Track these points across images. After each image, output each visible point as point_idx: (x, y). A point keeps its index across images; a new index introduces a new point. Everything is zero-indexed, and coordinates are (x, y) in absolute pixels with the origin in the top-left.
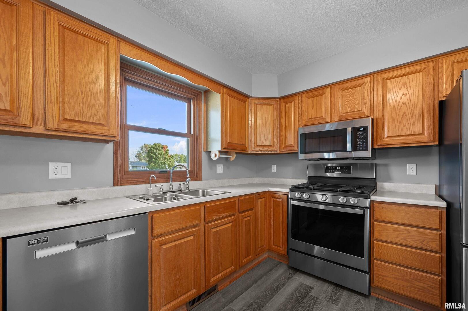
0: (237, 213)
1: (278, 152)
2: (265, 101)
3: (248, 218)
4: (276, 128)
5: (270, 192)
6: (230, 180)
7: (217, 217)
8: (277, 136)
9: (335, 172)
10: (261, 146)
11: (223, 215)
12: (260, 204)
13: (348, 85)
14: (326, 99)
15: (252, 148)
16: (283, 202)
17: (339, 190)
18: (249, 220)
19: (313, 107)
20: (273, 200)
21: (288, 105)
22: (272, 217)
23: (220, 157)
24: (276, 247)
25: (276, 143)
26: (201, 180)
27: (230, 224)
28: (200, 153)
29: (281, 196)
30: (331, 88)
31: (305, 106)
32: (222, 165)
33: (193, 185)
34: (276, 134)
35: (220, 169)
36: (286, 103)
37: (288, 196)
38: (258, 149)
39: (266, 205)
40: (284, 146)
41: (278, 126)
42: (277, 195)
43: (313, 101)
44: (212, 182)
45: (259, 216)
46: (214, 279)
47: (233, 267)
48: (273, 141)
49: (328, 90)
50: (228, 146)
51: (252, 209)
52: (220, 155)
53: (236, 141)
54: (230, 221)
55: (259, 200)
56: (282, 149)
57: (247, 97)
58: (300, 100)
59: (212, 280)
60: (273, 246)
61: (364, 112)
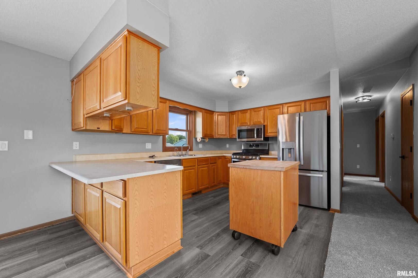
0: (209, 164)
1: (229, 138)
2: (222, 113)
3: (214, 167)
4: (227, 126)
5: (224, 156)
6: (205, 151)
7: (202, 164)
8: (228, 130)
9: (253, 147)
10: (220, 135)
11: (204, 164)
12: (219, 162)
13: (256, 110)
14: (248, 115)
15: (216, 136)
16: (229, 160)
17: (250, 154)
18: (215, 167)
19: (243, 118)
20: (226, 160)
21: (233, 116)
22: (225, 167)
23: (201, 140)
24: (227, 181)
25: (227, 134)
26: (193, 151)
27: (207, 168)
28: (192, 138)
29: (229, 158)
30: (250, 110)
31: (240, 117)
32: (202, 144)
33: (190, 153)
34: (228, 129)
35: (201, 146)
36: (232, 115)
37: (231, 157)
38: (219, 136)
39: (222, 162)
40: (231, 135)
41: (229, 125)
42: (227, 158)
43: (243, 115)
44: (197, 152)
45: (219, 167)
46: (201, 187)
47: (208, 185)
48: (226, 133)
49: (249, 111)
50: (205, 135)
51: (216, 163)
52: (201, 139)
53: (208, 133)
54: (206, 166)
55: (219, 160)
56: (230, 137)
57: (214, 112)
58: (238, 114)
59: (200, 188)
60: (225, 180)
61: (261, 122)
